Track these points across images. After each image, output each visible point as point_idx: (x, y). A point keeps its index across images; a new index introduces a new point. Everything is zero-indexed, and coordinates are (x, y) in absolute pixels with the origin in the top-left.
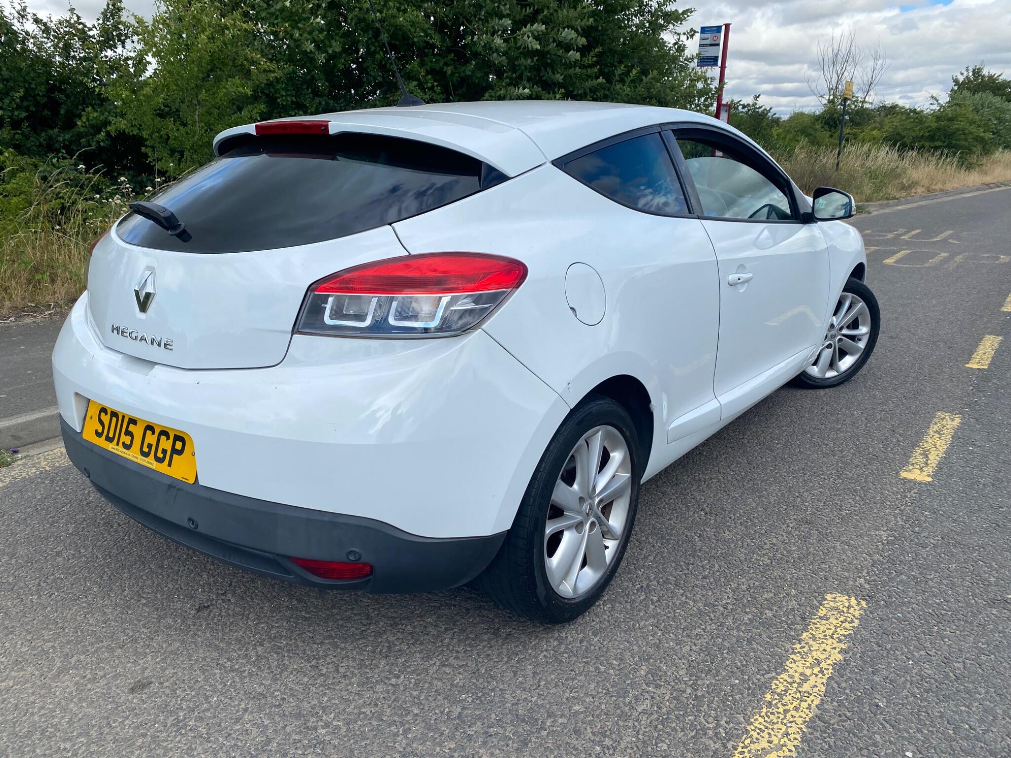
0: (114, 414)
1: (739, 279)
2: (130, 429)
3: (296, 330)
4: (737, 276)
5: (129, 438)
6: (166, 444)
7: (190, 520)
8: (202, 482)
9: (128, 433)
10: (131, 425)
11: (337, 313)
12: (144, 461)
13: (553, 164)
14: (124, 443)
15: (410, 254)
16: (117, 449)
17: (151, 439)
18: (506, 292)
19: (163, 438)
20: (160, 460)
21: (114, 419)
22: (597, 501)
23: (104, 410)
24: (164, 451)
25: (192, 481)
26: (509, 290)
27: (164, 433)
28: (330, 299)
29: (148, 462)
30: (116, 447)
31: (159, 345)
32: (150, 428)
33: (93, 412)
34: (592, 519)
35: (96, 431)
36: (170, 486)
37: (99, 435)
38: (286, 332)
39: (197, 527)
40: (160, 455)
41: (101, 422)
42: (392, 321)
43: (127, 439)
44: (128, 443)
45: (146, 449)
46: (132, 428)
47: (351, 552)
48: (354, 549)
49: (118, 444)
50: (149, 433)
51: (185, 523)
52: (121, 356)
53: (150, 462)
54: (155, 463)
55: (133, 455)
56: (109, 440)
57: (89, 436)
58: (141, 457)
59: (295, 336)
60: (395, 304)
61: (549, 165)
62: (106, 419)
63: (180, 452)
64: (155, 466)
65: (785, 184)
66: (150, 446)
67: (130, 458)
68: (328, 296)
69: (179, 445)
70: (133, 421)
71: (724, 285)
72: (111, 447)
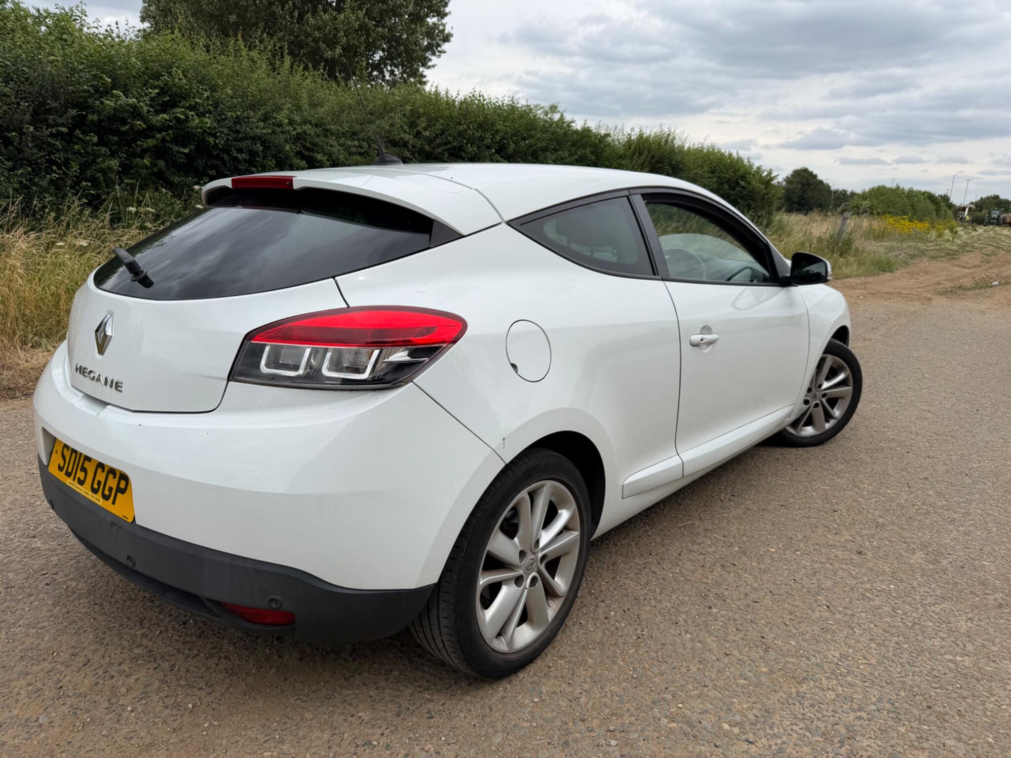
0: (74, 451)
1: (702, 340)
2: (85, 466)
3: (231, 377)
4: (700, 336)
5: (83, 474)
7: (128, 558)
8: (138, 522)
9: (84, 470)
10: (86, 462)
11: (274, 363)
12: (93, 497)
13: (509, 225)
14: (79, 478)
15: (348, 307)
16: (73, 484)
18: (441, 347)
19: (111, 476)
20: (106, 498)
21: (74, 455)
22: (540, 555)
23: (66, 446)
24: (110, 489)
28: (267, 349)
29: (96, 499)
30: (72, 482)
31: (111, 386)
32: (100, 465)
33: (58, 448)
34: (534, 574)
35: (59, 465)
36: (113, 524)
37: (61, 469)
38: (222, 379)
39: (134, 565)
42: (325, 372)
43: (81, 475)
44: (82, 478)
45: (96, 486)
46: (87, 465)
47: (272, 600)
48: (276, 597)
49: (74, 480)
51: (124, 561)
52: (81, 395)
53: (97, 499)
54: (102, 500)
55: (84, 491)
56: (68, 474)
57: (53, 470)
58: (90, 493)
59: (230, 383)
61: (504, 225)
62: (67, 454)
64: (101, 502)
65: (763, 247)
67: (83, 493)
68: (265, 345)
69: (123, 485)
71: (686, 346)
72: (69, 481)
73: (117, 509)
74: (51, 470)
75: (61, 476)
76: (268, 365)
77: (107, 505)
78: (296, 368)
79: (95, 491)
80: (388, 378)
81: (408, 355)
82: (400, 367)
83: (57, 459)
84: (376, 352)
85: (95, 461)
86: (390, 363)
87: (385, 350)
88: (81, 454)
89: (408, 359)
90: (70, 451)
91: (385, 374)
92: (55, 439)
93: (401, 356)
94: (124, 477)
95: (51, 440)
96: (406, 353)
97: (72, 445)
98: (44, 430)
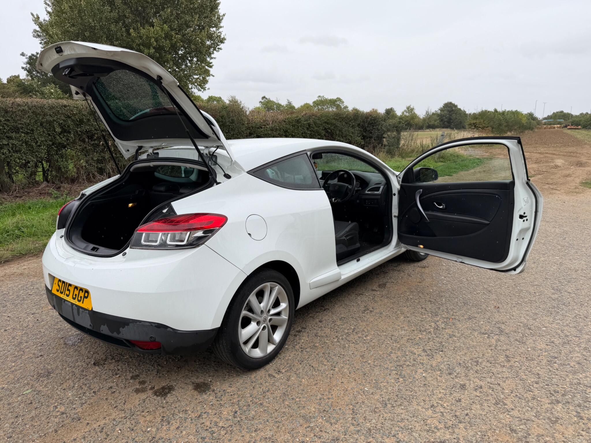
0: (64, 282)
5: (68, 292)
6: (82, 294)
8: (94, 310)
9: (69, 290)
11: (147, 240)
14: (66, 294)
17: (76, 292)
19: (81, 292)
20: (79, 301)
21: (63, 284)
23: (60, 280)
24: (81, 297)
25: (90, 309)
26: (218, 228)
27: (81, 289)
32: (76, 287)
33: (56, 281)
35: (57, 289)
37: (58, 291)
40: (79, 299)
41: (59, 285)
42: (168, 242)
43: (67, 292)
44: (68, 294)
45: (74, 297)
46: (70, 288)
47: (151, 337)
50: (76, 289)
53: (76, 302)
54: (77, 302)
55: (70, 299)
56: (61, 293)
57: (54, 291)
58: (72, 300)
60: (169, 235)
63: (87, 297)
66: (76, 295)
70: (70, 285)
72: (62, 296)
73: (85, 305)
74: (53, 292)
75: (58, 294)
76: (145, 241)
77: (80, 304)
78: (156, 241)
79: (74, 299)
80: (195, 243)
81: (203, 233)
82: (200, 238)
83: (56, 287)
84: (189, 233)
85: (74, 285)
86: (195, 237)
87: (192, 232)
88: (67, 283)
89: (203, 235)
90: (62, 283)
91: (193, 242)
92: (54, 277)
93: (200, 234)
94: (87, 292)
95: (52, 278)
96: (202, 232)
97: (62, 279)
98: (49, 275)
